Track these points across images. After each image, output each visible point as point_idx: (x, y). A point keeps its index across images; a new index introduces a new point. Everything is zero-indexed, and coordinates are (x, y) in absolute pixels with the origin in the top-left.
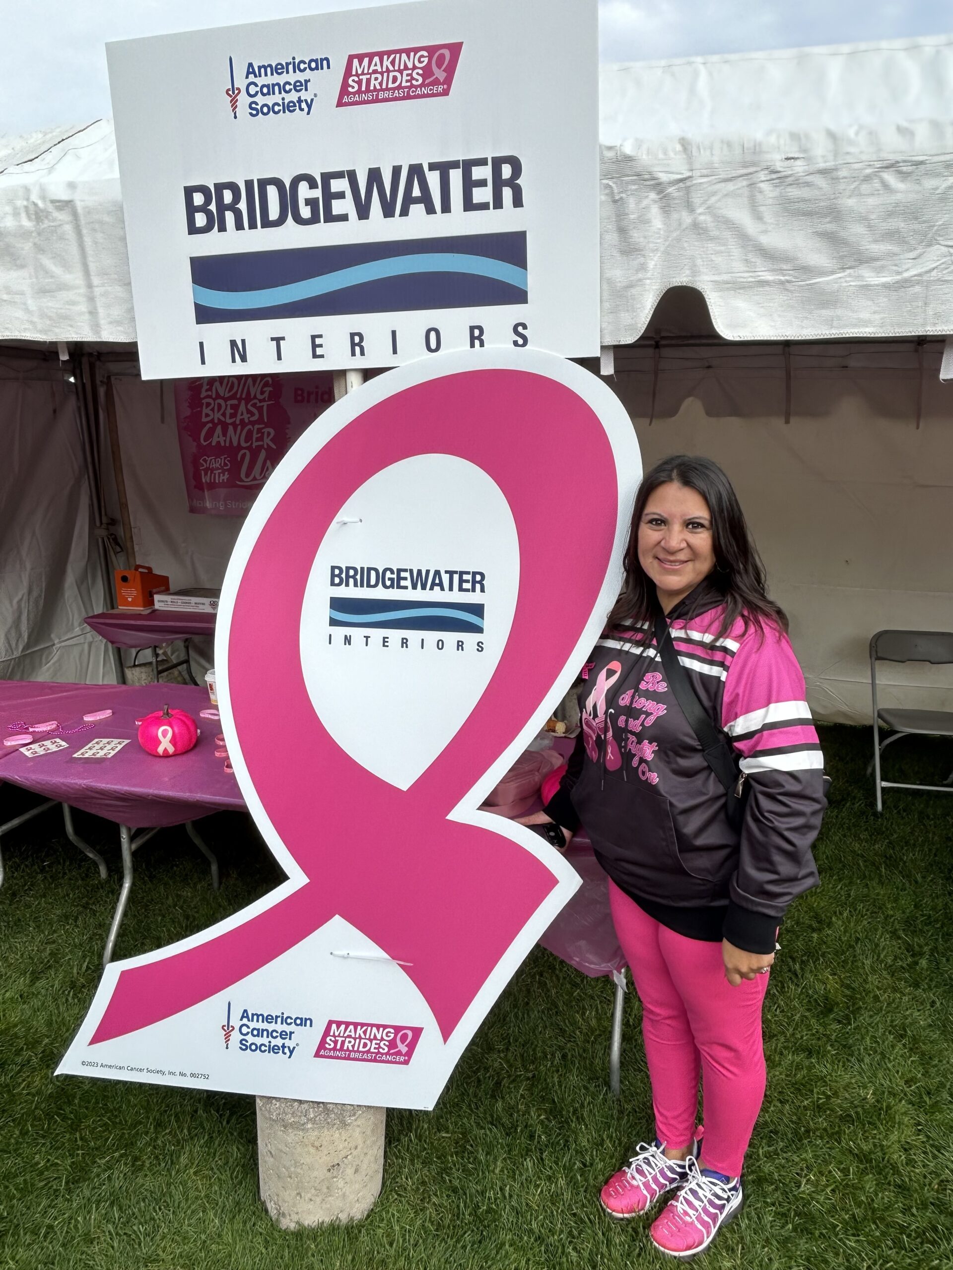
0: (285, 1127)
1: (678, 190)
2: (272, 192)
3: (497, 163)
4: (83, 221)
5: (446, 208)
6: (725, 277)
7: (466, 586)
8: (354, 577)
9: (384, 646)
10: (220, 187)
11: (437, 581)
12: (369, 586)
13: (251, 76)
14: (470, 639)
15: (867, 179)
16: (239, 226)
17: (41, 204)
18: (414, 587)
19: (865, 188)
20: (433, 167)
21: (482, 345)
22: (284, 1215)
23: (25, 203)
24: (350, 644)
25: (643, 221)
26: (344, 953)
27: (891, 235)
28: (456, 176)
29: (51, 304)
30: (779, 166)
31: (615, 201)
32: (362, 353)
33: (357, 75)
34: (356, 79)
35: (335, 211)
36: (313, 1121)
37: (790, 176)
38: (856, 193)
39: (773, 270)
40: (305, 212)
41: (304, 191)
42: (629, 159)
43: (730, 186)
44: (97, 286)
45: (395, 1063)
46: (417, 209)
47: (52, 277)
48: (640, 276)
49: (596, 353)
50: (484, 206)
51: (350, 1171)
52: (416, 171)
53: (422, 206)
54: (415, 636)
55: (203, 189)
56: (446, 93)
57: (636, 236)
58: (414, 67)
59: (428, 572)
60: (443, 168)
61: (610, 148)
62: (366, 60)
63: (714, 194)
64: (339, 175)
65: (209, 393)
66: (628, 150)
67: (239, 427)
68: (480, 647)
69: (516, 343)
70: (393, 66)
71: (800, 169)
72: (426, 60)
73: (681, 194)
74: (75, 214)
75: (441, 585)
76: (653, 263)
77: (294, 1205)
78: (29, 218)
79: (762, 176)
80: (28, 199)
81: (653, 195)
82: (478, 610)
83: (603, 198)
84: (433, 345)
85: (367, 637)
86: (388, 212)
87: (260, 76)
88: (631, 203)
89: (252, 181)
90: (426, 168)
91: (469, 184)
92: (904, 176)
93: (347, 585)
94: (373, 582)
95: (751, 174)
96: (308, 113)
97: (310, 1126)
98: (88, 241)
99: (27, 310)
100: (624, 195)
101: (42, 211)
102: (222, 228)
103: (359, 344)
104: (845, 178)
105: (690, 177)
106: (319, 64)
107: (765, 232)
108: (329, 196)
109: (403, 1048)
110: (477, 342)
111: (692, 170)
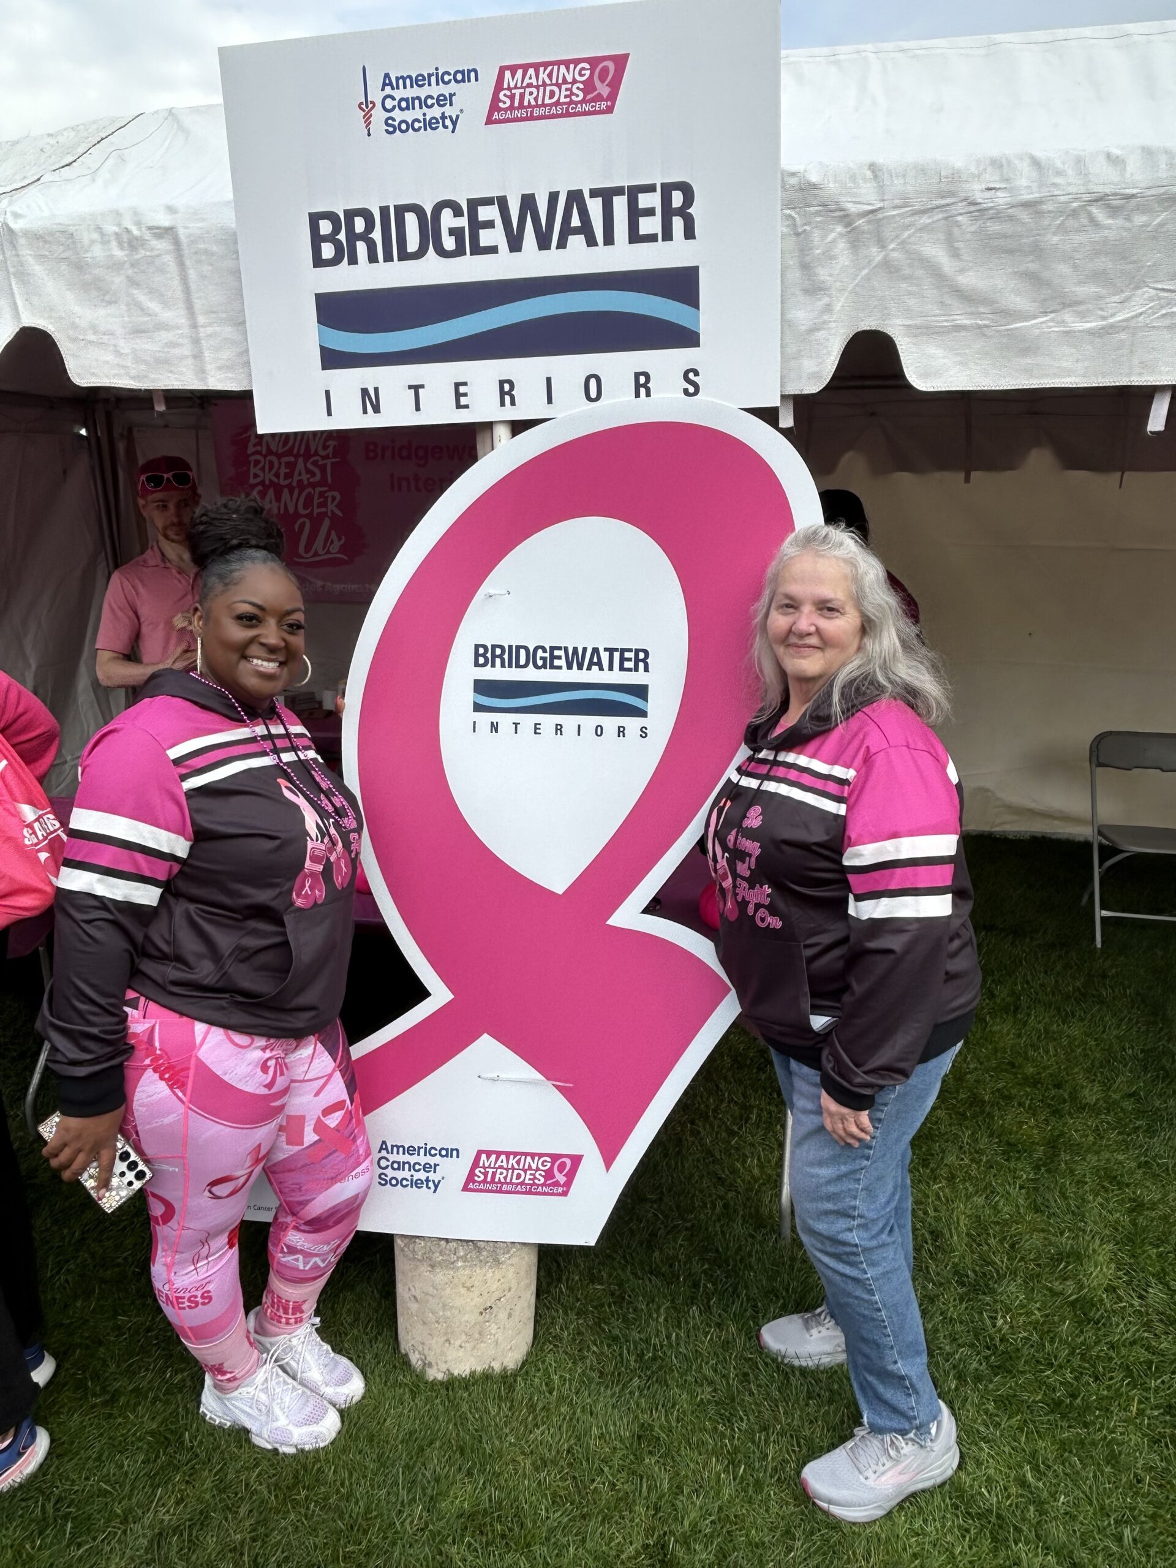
0: (432, 1266)
1: (869, 222)
2: (411, 221)
3: (667, 190)
4: (186, 252)
5: (609, 240)
6: (918, 321)
7: (627, 665)
8: (501, 656)
9: (536, 733)
10: (350, 214)
11: (595, 660)
12: (518, 666)
13: (388, 89)
14: (632, 724)
15: (1074, 213)
16: (373, 258)
17: (136, 232)
18: (570, 667)
19: (1071, 223)
20: (594, 193)
21: (648, 394)
22: (430, 1365)
23: (116, 229)
24: (496, 731)
25: (829, 256)
26: (494, 1075)
27: (1098, 276)
28: (620, 204)
29: (147, 346)
30: (979, 197)
31: (798, 234)
32: (513, 403)
33: (509, 89)
34: (508, 93)
35: (483, 242)
36: (464, 1259)
37: (991, 208)
38: (1062, 229)
39: (972, 314)
40: (449, 243)
41: (447, 220)
42: (813, 187)
43: (925, 220)
44: (203, 326)
45: (553, 1194)
46: (576, 241)
47: (149, 315)
48: (826, 317)
49: (777, 403)
50: (652, 238)
51: (503, 1315)
52: (575, 197)
53: (582, 237)
54: (570, 721)
55: (331, 216)
56: (610, 110)
57: (823, 274)
58: (575, 81)
59: (585, 649)
60: (607, 195)
61: (793, 174)
62: (520, 73)
63: (907, 227)
64: (488, 201)
65: (259, 448)
66: (814, 178)
67: (296, 492)
68: (644, 733)
69: (686, 392)
70: (551, 79)
71: (1000, 201)
72: (588, 73)
73: (871, 227)
74: (177, 242)
75: (600, 664)
76: (840, 304)
77: (443, 1353)
78: (122, 249)
79: (961, 207)
80: (119, 225)
81: (840, 229)
82: (641, 691)
83: (785, 230)
84: (593, 394)
85: (516, 724)
86: (543, 243)
87: (398, 88)
88: (816, 235)
89: (388, 207)
90: (586, 194)
91: (635, 213)
92: (1114, 211)
93: (493, 665)
94: (522, 662)
95: (948, 205)
96: (453, 131)
97: (460, 1264)
98: (192, 274)
99: (118, 353)
100: (807, 228)
101: (136, 239)
102: (353, 261)
103: (509, 393)
104: (1050, 212)
105: (880, 209)
106: (465, 76)
107: (962, 271)
108: (476, 225)
109: (561, 1178)
110: (643, 391)
111: (883, 200)
